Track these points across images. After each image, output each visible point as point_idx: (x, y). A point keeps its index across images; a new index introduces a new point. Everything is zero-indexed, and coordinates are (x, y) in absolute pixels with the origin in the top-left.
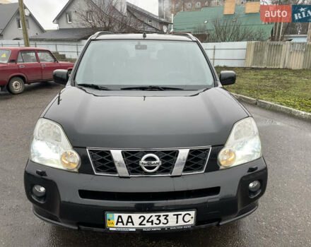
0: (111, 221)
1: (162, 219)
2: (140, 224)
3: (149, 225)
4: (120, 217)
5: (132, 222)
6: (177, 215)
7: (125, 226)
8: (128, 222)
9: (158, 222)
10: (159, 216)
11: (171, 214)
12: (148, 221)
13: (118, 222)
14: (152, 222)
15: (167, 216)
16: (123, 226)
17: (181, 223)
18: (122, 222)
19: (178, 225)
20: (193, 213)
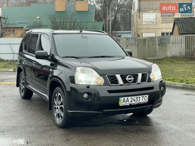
0: (121, 101)
1: (138, 98)
2: (131, 102)
3: (134, 102)
4: (124, 99)
5: (128, 101)
6: (143, 97)
7: (126, 103)
8: (127, 101)
9: (136, 100)
10: (137, 98)
11: (141, 96)
12: (133, 100)
13: (123, 101)
14: (135, 100)
15: (140, 97)
16: (125, 103)
17: (144, 101)
18: (125, 101)
19: (143, 101)
20: (147, 96)
